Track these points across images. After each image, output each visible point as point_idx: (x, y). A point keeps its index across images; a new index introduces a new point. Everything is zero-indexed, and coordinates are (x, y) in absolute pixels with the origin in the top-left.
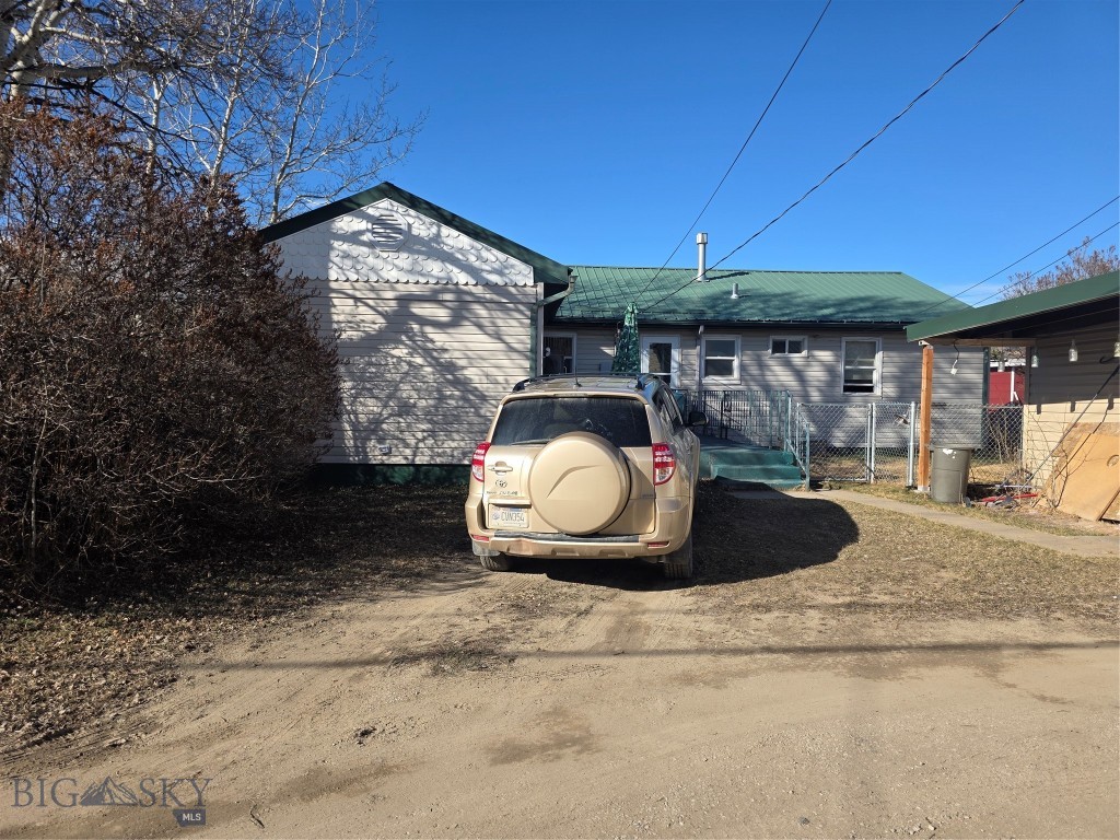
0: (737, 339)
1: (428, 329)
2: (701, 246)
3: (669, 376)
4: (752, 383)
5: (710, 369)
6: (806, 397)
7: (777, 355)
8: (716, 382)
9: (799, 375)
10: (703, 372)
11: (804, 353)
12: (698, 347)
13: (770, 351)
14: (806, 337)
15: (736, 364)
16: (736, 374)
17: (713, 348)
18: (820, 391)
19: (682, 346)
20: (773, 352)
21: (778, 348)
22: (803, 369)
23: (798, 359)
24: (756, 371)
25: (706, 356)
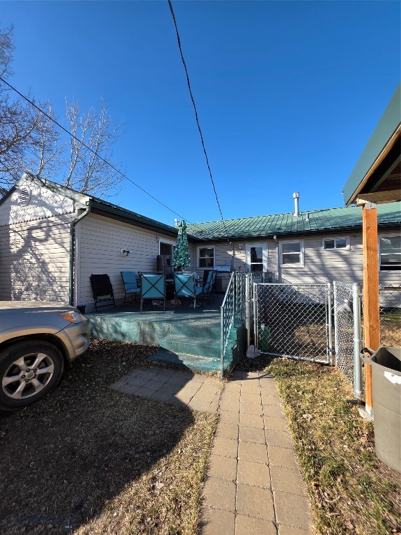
0: (302, 242)
1: (37, 243)
2: (296, 200)
3: (262, 265)
4: (313, 267)
5: (286, 260)
6: (352, 274)
7: (329, 249)
8: (290, 267)
10: (281, 261)
11: (348, 247)
12: (277, 248)
13: (323, 247)
14: (347, 237)
15: (301, 256)
16: (302, 262)
17: (287, 248)
19: (269, 248)
20: (326, 248)
21: (329, 245)
22: (350, 256)
23: (344, 250)
24: (317, 260)
25: (283, 253)
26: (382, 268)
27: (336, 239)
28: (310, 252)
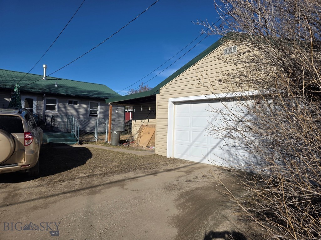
0: (57, 99)
2: (45, 69)
3: (33, 110)
4: (62, 113)
5: (47, 108)
6: (79, 118)
7: (70, 105)
8: (49, 112)
11: (78, 105)
12: (43, 101)
13: (68, 103)
14: (79, 100)
15: (56, 107)
16: (56, 110)
17: (48, 101)
18: (83, 116)
19: (37, 100)
21: (70, 103)
22: (78, 109)
23: (76, 106)
24: (63, 109)
25: (46, 104)
26: (90, 116)
27: (73, 100)
28: (61, 105)
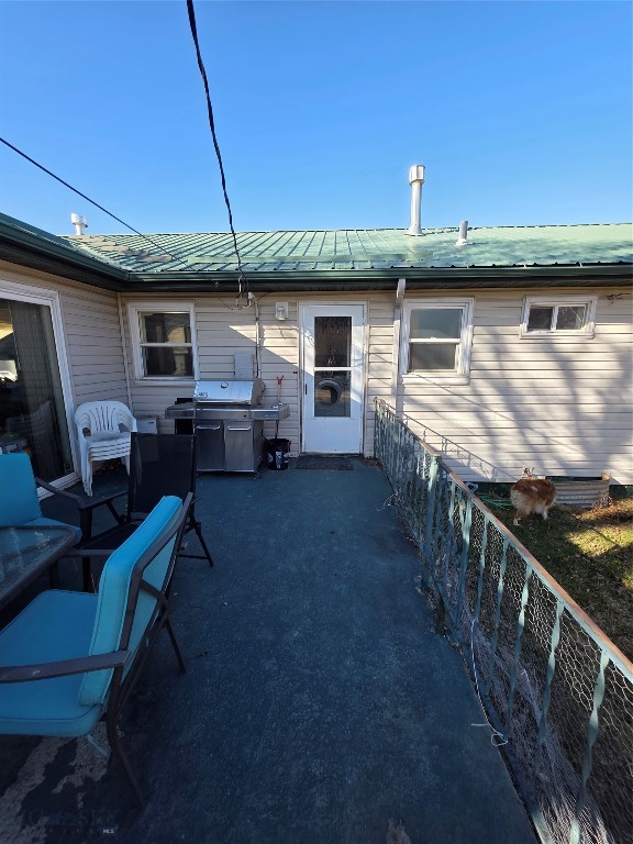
0: (467, 306)
2: (416, 186)
3: (347, 373)
4: (480, 382)
5: (416, 360)
6: (573, 405)
7: (535, 333)
8: (423, 383)
9: (566, 368)
10: (405, 366)
11: (586, 329)
12: (397, 322)
13: (524, 326)
14: (594, 299)
15: (461, 350)
16: (459, 369)
17: (423, 323)
18: (600, 393)
19: (372, 321)
20: (530, 328)
21: (539, 319)
22: (575, 356)
23: (565, 338)
25: (411, 337)
27: (557, 302)
